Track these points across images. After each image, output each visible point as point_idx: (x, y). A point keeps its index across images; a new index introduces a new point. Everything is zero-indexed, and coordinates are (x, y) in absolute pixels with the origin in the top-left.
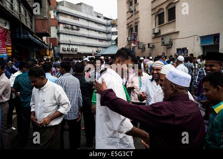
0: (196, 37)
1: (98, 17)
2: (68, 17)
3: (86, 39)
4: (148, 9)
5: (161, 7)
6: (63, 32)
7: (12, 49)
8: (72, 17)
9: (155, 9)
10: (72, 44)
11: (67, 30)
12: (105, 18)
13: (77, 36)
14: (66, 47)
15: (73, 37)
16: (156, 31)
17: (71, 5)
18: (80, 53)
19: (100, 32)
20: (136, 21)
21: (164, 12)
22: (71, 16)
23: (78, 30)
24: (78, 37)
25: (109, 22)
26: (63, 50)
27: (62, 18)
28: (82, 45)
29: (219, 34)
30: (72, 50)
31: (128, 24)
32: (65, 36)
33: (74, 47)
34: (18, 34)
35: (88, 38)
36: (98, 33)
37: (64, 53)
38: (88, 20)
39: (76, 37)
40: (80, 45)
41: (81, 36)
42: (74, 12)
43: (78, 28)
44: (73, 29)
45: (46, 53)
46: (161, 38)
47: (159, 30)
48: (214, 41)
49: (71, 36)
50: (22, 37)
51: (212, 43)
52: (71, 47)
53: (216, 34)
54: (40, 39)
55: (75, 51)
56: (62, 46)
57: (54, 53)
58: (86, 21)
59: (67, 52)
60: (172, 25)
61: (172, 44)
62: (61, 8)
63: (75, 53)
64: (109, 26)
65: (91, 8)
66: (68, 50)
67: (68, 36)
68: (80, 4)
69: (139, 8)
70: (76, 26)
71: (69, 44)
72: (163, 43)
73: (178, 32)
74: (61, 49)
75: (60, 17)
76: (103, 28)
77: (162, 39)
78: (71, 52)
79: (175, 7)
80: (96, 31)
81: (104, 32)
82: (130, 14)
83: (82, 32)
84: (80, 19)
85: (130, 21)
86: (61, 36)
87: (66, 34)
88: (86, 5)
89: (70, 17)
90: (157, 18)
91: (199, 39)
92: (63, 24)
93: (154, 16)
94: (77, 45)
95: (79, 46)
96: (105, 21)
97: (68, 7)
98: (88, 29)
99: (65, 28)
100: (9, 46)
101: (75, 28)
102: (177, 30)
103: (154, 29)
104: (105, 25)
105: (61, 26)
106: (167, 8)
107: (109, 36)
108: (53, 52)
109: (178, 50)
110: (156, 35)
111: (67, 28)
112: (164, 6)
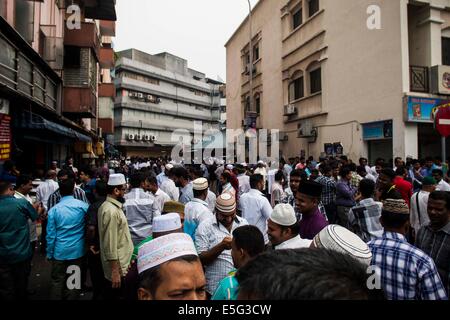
0: (355, 124)
1: (196, 78)
2: (138, 77)
3: (171, 118)
4: (277, 71)
5: (297, 68)
6: (127, 106)
7: (12, 148)
8: (147, 79)
9: (288, 70)
10: (145, 129)
11: (136, 102)
12: (209, 81)
13: (155, 113)
14: (133, 134)
15: (147, 115)
16: (290, 110)
17: (144, 57)
18: (160, 146)
19: (198, 106)
20: (256, 90)
21: (302, 77)
22: (144, 76)
23: (156, 102)
24: (157, 116)
25: (217, 87)
26: (127, 139)
27: (126, 81)
28: (163, 131)
29: (391, 120)
30: (143, 140)
31: (243, 96)
32: (131, 113)
33: (149, 134)
34: (24, 121)
35: (176, 116)
36: (194, 107)
37: (128, 144)
38: (177, 84)
39: (153, 115)
40: (159, 131)
41: (162, 114)
42: (150, 69)
43: (157, 98)
44: (146, 100)
45: (85, 148)
46: (297, 123)
47: (296, 109)
48: (385, 132)
49: (142, 114)
50: (30, 126)
51: (382, 137)
52: (142, 133)
53: (388, 121)
54: (74, 124)
55: (150, 141)
56: (125, 132)
57: (105, 145)
58: (172, 86)
59: (134, 144)
60: (316, 100)
61: (316, 136)
62: (126, 62)
63: (150, 145)
64: (216, 95)
65: (184, 62)
66: (135, 139)
67: (136, 113)
68: (163, 55)
69: (263, 68)
70: (153, 95)
71: (139, 129)
72: (301, 133)
73: (326, 114)
74: (123, 137)
75: (124, 78)
76: (205, 99)
77: (299, 126)
78: (142, 144)
79: (320, 69)
80: (190, 104)
81: (206, 107)
82: (247, 78)
83: (165, 105)
84: (161, 83)
85: (246, 89)
86: (125, 112)
87: (134, 110)
88: (174, 58)
89: (141, 78)
90: (292, 86)
91: (360, 127)
92: (129, 90)
93: (286, 84)
94: (155, 130)
95: (157, 133)
96: (208, 87)
97: (140, 61)
98: (176, 100)
99: (131, 98)
100: (6, 142)
101: (151, 98)
102: (324, 111)
103: (286, 107)
104: (208, 94)
105: (125, 94)
106: (307, 70)
107: (216, 114)
108: (103, 145)
109: (327, 146)
110: (291, 118)
111: (137, 98)
112: (303, 67)
